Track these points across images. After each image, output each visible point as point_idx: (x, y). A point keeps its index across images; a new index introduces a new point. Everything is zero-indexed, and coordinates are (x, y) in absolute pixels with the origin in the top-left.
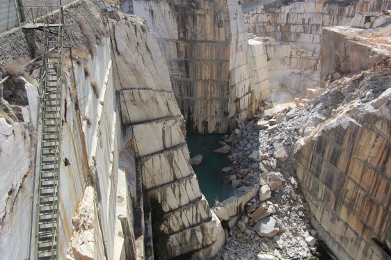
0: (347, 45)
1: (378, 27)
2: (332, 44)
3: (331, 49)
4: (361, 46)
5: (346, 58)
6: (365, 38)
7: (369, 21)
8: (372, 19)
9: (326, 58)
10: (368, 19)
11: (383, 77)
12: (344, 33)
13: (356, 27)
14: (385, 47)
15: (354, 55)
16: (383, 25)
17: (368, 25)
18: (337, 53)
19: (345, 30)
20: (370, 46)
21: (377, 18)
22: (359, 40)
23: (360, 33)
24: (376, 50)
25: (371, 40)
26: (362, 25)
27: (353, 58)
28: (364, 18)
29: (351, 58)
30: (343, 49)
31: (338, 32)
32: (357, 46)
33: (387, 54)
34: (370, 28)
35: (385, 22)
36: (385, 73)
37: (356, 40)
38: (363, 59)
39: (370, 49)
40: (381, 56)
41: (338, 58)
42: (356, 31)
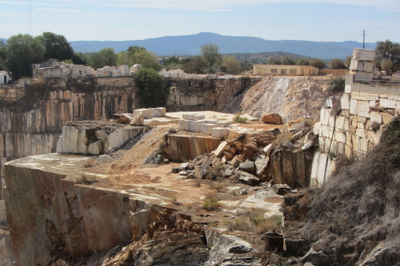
0: (71, 195)
1: (116, 149)
2: (32, 196)
3: (31, 207)
4: (104, 193)
5: (75, 223)
6: (104, 176)
7: (95, 139)
8: (100, 133)
9: (24, 229)
10: (91, 136)
11: (179, 253)
12: (54, 169)
13: (71, 154)
14: (153, 189)
15: (93, 216)
16: (126, 145)
17: (94, 148)
18: (49, 215)
19: (54, 162)
20: (123, 192)
21: (108, 131)
22: (94, 181)
23: (88, 166)
24: (140, 197)
25: (118, 179)
26: (83, 148)
27: (92, 221)
28: (84, 133)
29: (86, 222)
30: (63, 206)
31: (42, 168)
32: (95, 194)
33: (164, 204)
34: (102, 152)
35: (127, 138)
36: (181, 243)
37: (89, 183)
38: (115, 220)
39: (126, 199)
40: (155, 209)
41: (53, 227)
42: (76, 163)
